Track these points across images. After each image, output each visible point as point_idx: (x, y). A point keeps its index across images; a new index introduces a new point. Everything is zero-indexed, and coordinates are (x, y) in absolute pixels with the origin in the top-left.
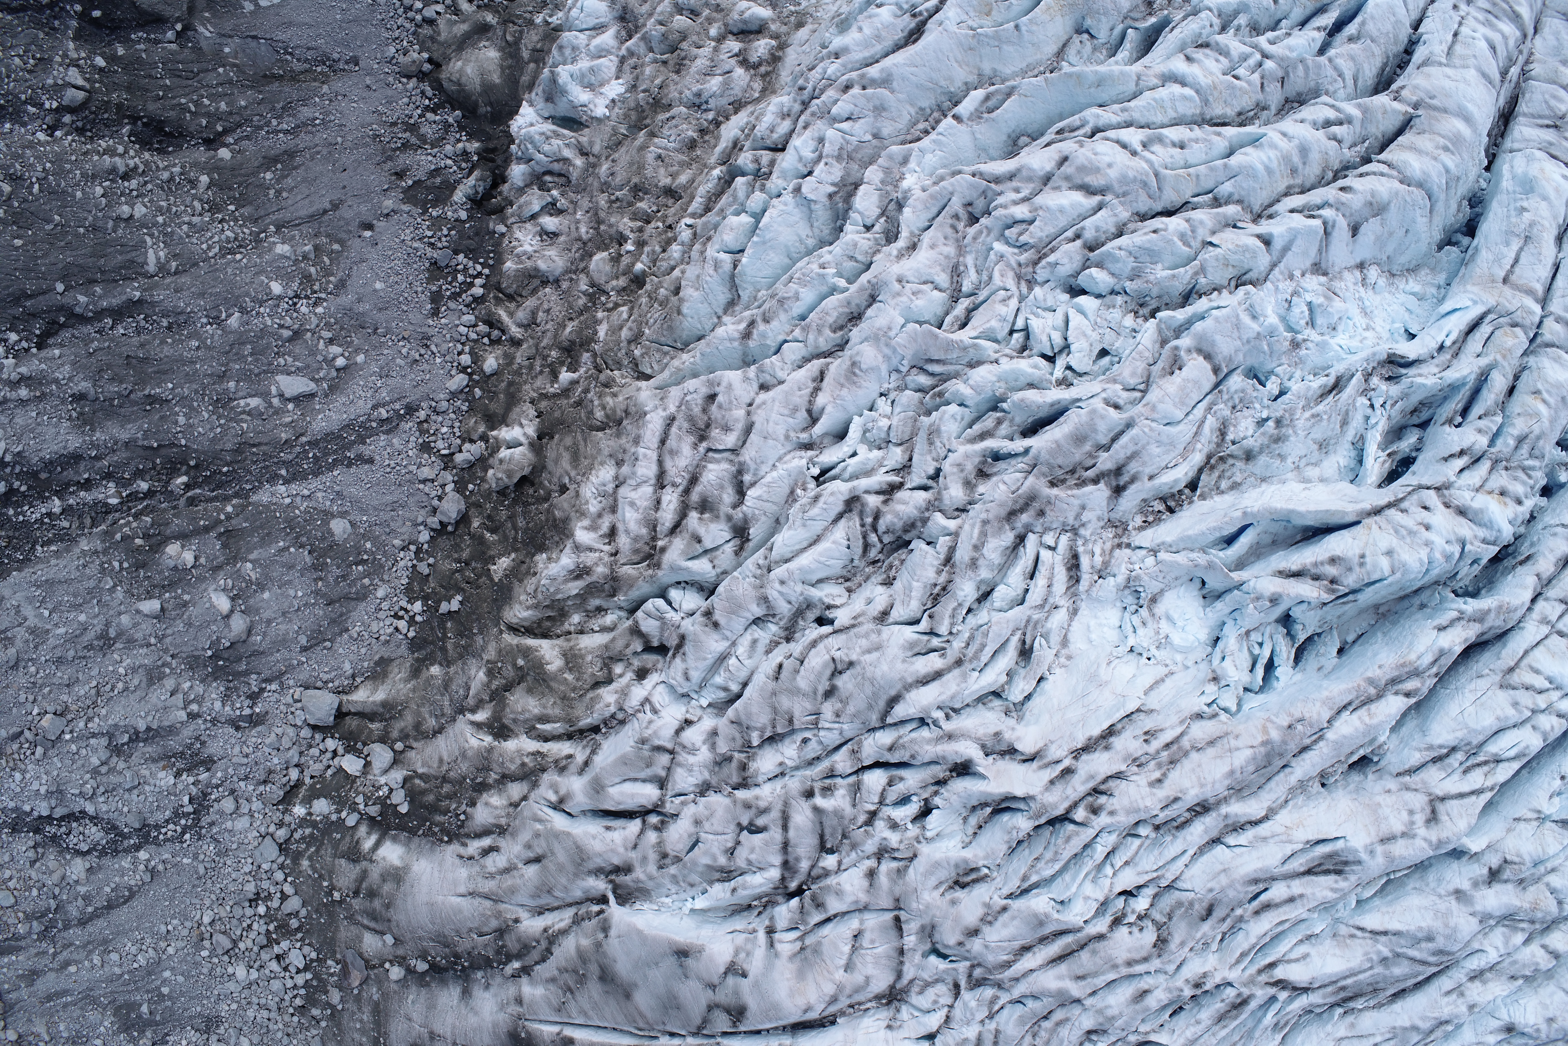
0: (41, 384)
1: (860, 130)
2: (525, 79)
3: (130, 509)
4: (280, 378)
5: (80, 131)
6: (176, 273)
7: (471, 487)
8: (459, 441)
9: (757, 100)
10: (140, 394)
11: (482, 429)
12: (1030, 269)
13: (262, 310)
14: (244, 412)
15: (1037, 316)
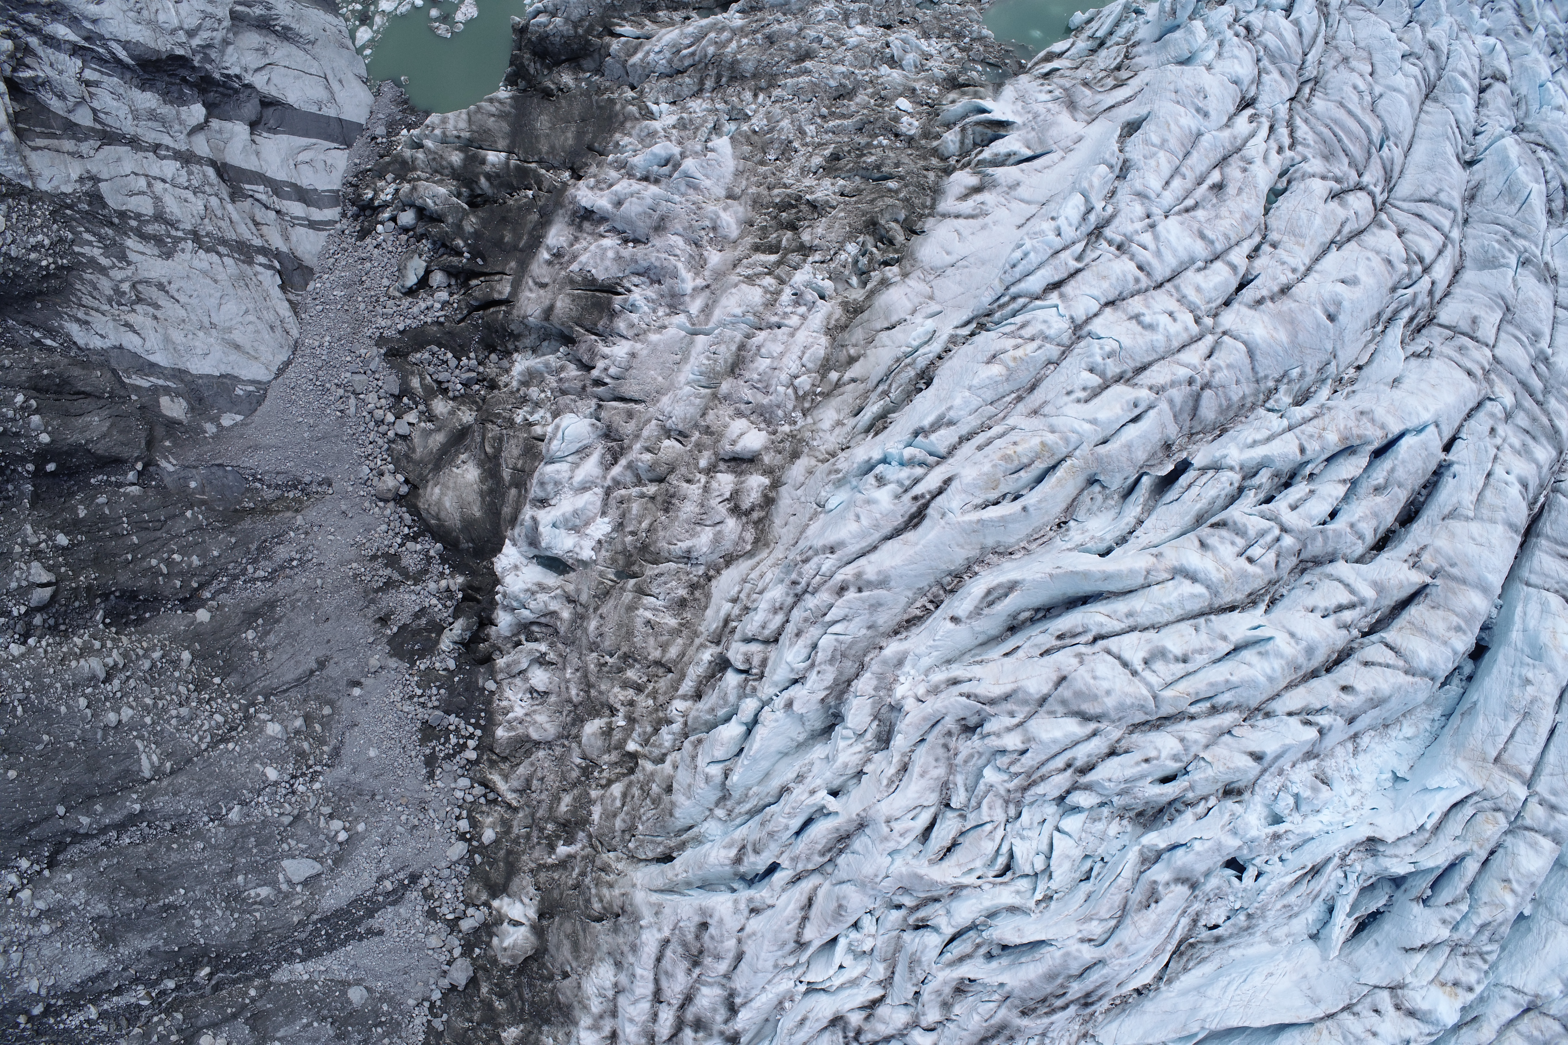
0: (60, 913)
1: (855, 630)
2: (507, 510)
3: (160, 1004)
4: (285, 863)
5: (53, 630)
6: (171, 773)
7: (477, 951)
8: (462, 907)
9: (750, 554)
10: (155, 905)
11: (484, 897)
12: (1019, 795)
13: (260, 799)
14: (255, 903)
15: (1022, 838)
